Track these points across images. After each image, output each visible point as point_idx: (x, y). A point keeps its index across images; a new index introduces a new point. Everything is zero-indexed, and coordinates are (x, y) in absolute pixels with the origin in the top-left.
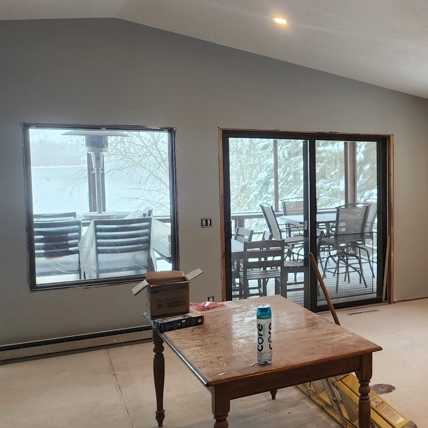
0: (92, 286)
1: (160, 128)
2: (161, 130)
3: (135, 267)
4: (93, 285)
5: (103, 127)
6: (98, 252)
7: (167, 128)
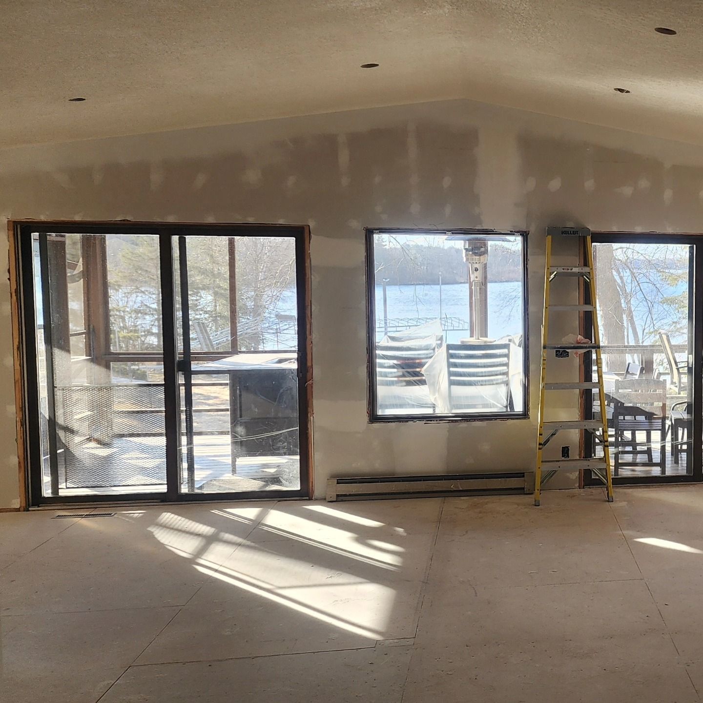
0: (433, 422)
1: (511, 231)
2: (512, 233)
3: (490, 404)
4: (434, 420)
5: (448, 231)
6: (452, 383)
7: (518, 232)
